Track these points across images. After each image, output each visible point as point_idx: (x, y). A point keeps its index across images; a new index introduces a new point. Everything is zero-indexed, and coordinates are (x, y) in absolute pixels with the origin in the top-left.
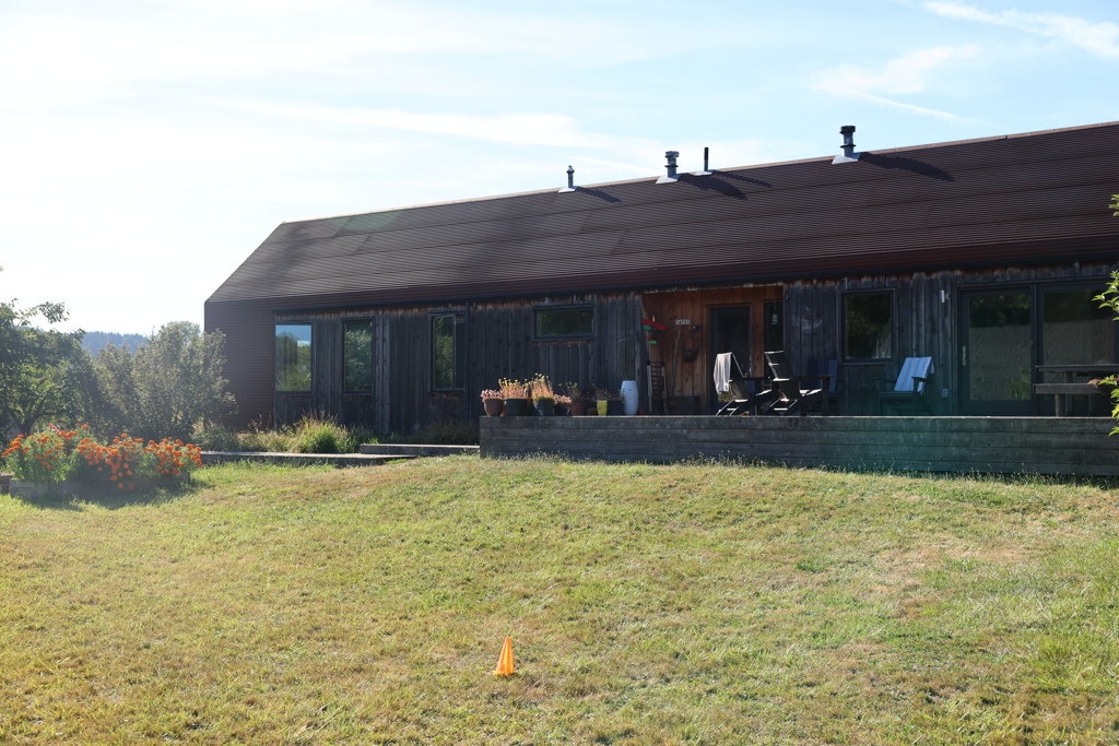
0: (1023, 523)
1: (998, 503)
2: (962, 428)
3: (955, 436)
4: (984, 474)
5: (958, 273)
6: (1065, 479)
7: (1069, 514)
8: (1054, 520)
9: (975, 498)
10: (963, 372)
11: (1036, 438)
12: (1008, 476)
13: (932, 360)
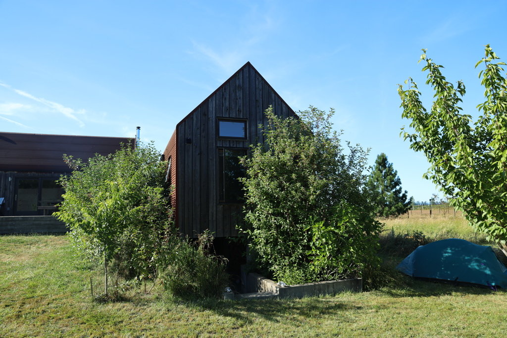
0: (30, 248)
1: (23, 242)
2: (13, 220)
3: (10, 223)
4: (19, 234)
5: (16, 172)
6: (45, 234)
7: (44, 244)
8: (40, 246)
9: (15, 242)
10: (15, 203)
11: (37, 222)
12: (27, 234)
13: (5, 199)
